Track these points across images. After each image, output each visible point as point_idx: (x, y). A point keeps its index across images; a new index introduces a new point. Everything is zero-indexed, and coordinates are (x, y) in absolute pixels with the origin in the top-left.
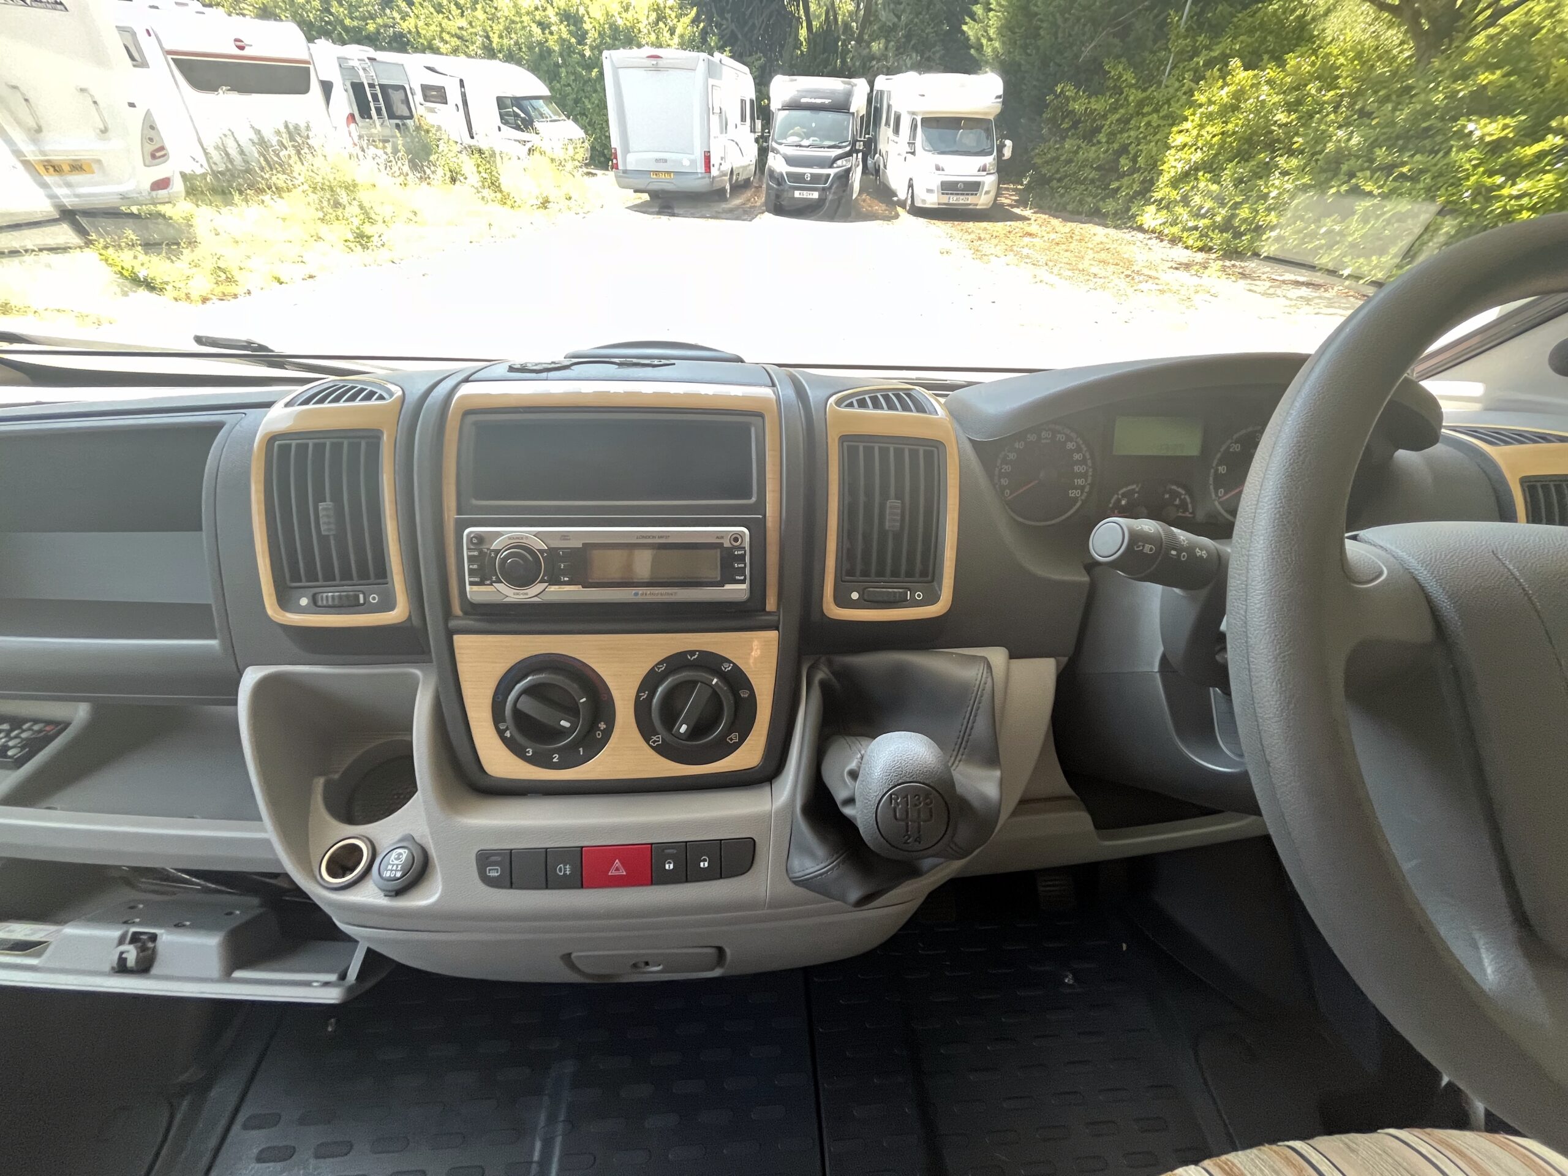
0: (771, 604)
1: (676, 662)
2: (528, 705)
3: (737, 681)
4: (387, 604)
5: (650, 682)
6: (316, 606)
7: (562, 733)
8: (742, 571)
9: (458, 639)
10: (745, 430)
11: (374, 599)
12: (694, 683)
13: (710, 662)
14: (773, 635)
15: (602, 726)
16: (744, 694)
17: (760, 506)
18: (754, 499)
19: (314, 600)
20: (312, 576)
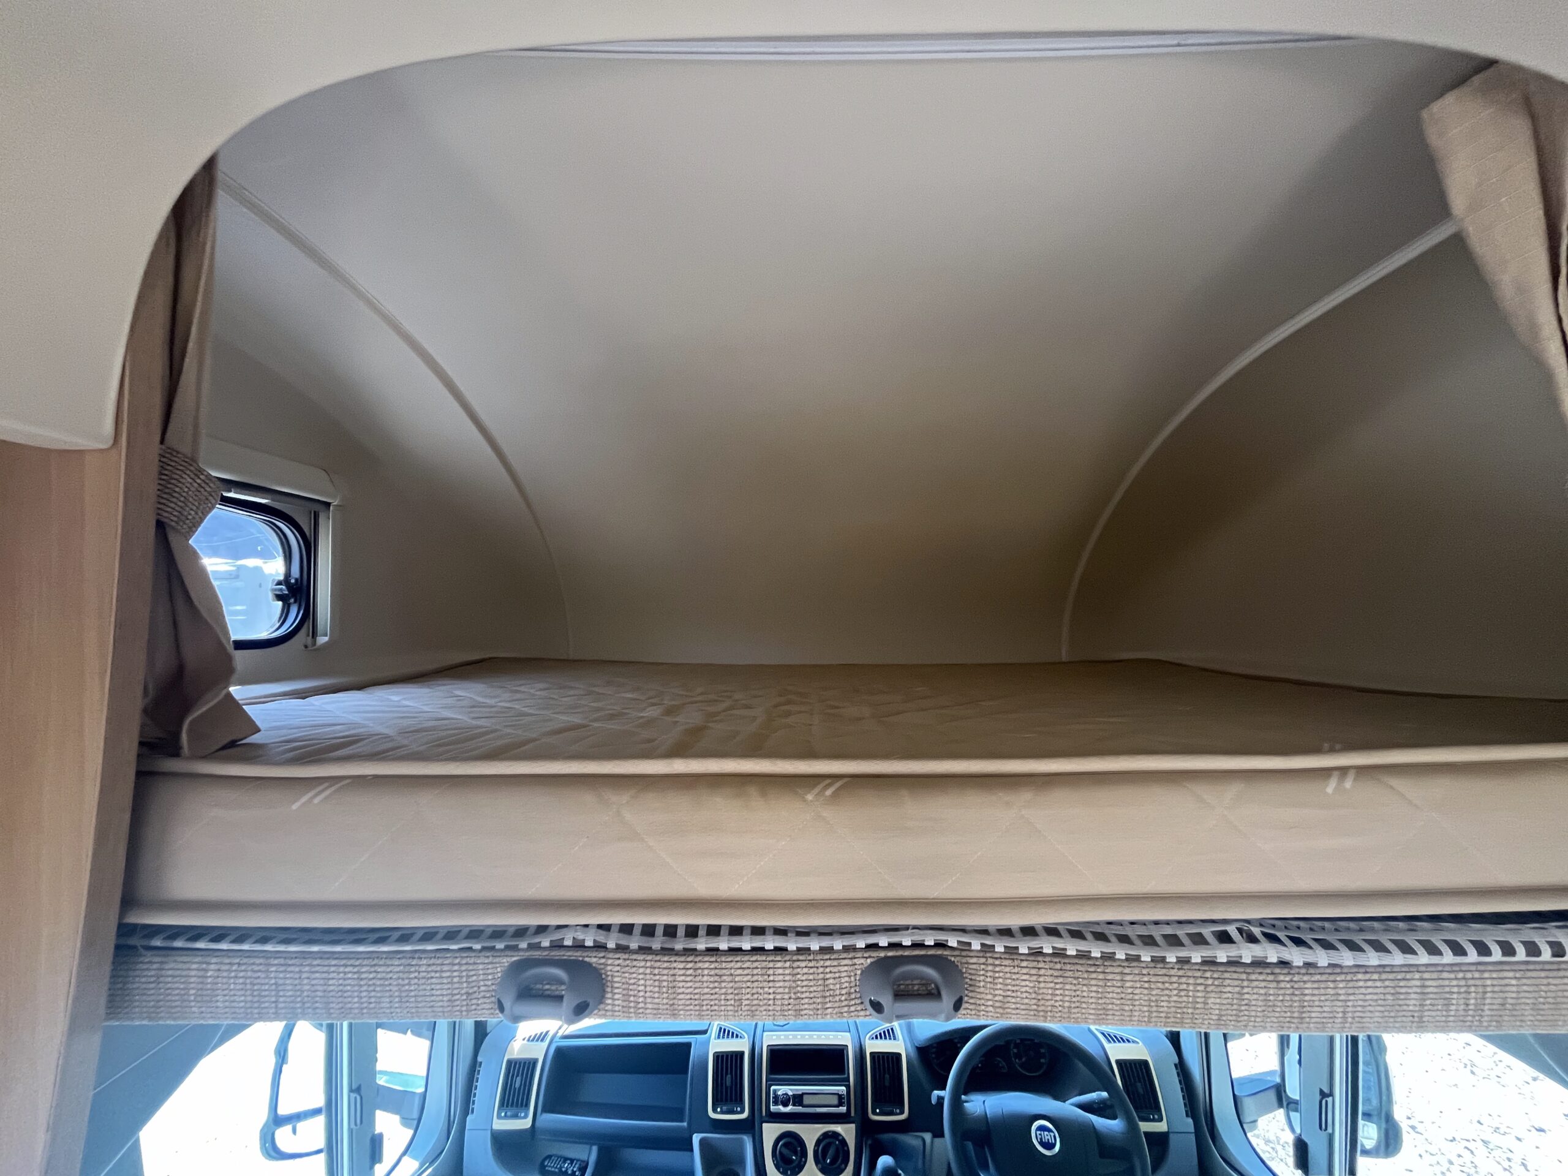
0: (853, 1114)
1: (826, 1135)
2: (785, 1151)
3: (844, 1144)
4: (742, 1111)
5: (818, 1142)
6: (722, 1112)
7: (792, 1161)
8: (844, 1103)
9: (764, 1125)
10: (842, 1051)
11: (739, 1109)
12: (831, 1144)
13: (836, 1135)
14: (853, 1126)
15: (803, 1159)
16: (846, 1148)
17: (848, 1079)
18: (846, 1076)
19: (721, 1109)
20: (722, 1101)
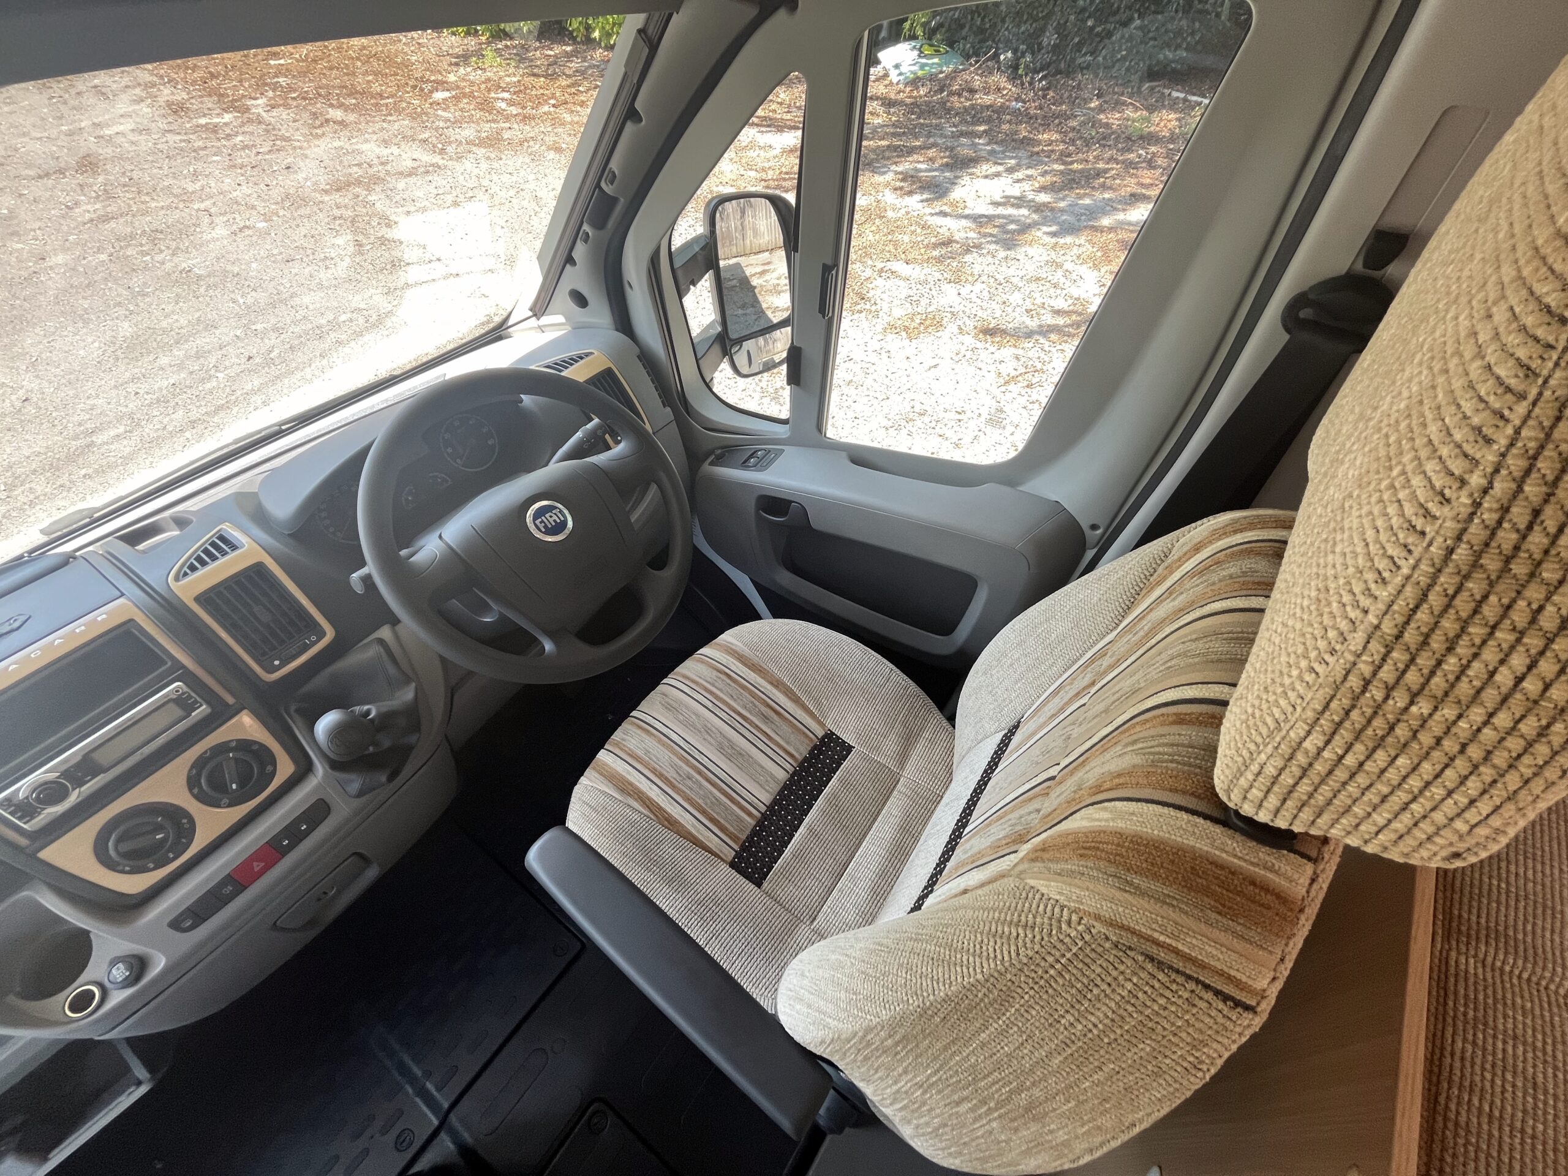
0: (229, 701)
1: (199, 764)
2: (126, 847)
3: (245, 746)
5: (193, 781)
8: (195, 701)
9: (41, 854)
10: (128, 634)
12: (219, 766)
13: (218, 749)
14: (244, 713)
15: (185, 821)
16: (255, 748)
17: (177, 666)
18: (167, 664)
